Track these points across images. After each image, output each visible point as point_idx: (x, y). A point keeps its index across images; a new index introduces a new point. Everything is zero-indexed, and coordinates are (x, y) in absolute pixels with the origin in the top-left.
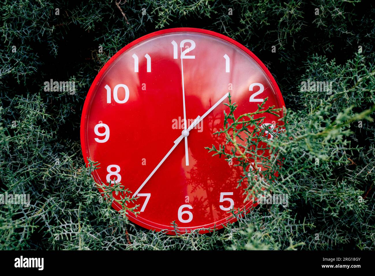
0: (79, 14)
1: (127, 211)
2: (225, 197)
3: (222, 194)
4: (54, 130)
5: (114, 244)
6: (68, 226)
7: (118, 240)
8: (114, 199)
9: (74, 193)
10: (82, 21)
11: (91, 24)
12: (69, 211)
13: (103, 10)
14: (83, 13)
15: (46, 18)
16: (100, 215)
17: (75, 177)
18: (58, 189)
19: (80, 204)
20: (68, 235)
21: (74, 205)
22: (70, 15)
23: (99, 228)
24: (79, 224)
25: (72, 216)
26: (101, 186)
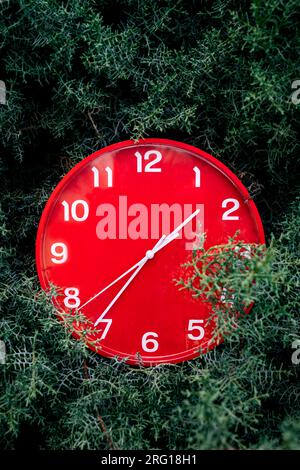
0: (49, 117)
1: (88, 344)
2: (194, 325)
3: (191, 322)
4: (13, 246)
5: (70, 377)
6: (22, 355)
7: (75, 374)
8: (74, 330)
9: (31, 318)
10: (52, 126)
11: (61, 131)
12: (24, 338)
13: (76, 116)
14: (54, 117)
15: (13, 122)
16: (57, 345)
17: (34, 300)
18: (13, 312)
19: (37, 332)
20: (22, 365)
21: (29, 332)
22: (40, 118)
23: (56, 358)
24: (33, 353)
25: (27, 344)
26: (61, 314)
